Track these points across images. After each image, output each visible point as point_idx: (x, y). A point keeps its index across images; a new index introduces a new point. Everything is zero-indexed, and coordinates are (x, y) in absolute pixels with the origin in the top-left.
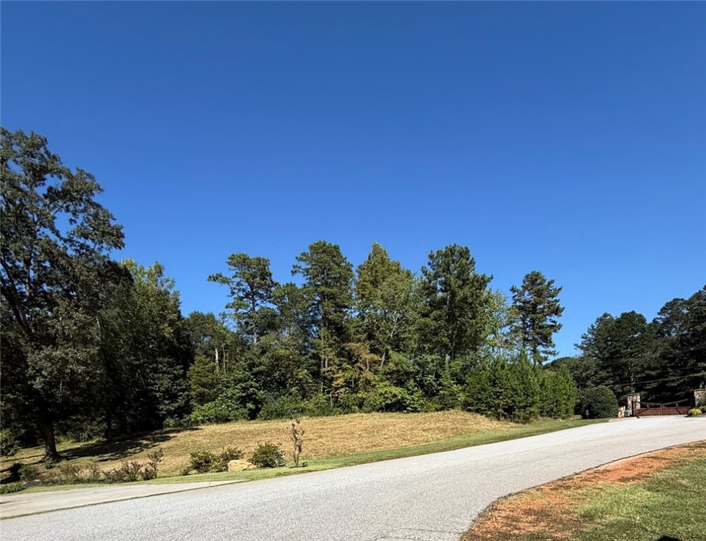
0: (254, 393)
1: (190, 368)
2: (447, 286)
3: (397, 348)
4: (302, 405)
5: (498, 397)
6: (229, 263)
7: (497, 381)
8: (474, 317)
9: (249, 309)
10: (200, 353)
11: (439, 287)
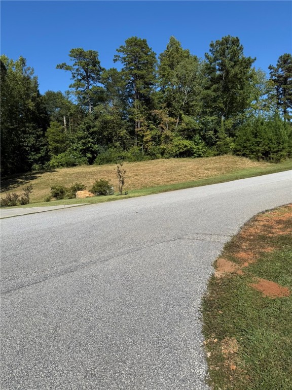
0: (91, 147)
1: (47, 130)
2: (223, 66)
3: (187, 113)
4: (124, 154)
5: (258, 145)
6: (71, 56)
7: (258, 134)
8: (242, 88)
9: (85, 88)
10: (54, 119)
11: (217, 67)
